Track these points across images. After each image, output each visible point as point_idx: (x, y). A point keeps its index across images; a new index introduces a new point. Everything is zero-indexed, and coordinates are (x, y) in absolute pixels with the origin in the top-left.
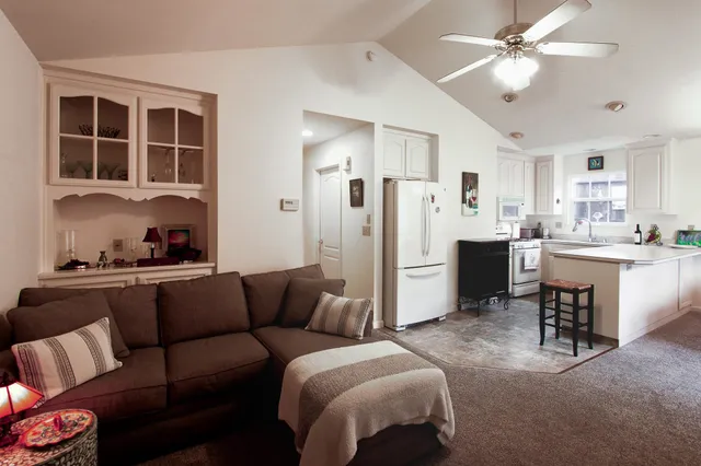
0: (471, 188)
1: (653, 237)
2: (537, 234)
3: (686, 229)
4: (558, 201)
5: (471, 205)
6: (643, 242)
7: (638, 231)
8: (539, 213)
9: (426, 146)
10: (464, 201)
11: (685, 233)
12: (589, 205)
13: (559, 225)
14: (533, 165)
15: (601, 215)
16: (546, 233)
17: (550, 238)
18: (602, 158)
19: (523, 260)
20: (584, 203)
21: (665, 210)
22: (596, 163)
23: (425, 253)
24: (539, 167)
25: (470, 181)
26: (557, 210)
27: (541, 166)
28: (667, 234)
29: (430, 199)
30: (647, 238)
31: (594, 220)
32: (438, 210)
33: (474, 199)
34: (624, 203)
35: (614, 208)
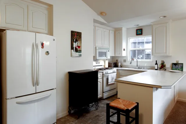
0: (76, 41)
1: (163, 67)
2: (116, 65)
3: (175, 62)
4: (124, 50)
5: (76, 51)
6: (159, 69)
7: (156, 64)
8: (117, 55)
9: (46, 12)
10: (72, 48)
11: (175, 64)
12: (137, 52)
13: (125, 61)
14: (113, 32)
15: (141, 56)
16: (119, 65)
17: (121, 67)
18: (142, 29)
19: (108, 79)
20: (135, 51)
21: (168, 54)
22: (139, 32)
23: (36, 83)
24: (116, 34)
25: (76, 36)
26: (124, 54)
27: (117, 33)
28: (168, 65)
29: (40, 46)
30: (160, 67)
31: (139, 58)
32: (47, 53)
33: (79, 47)
34: (150, 51)
35: (146, 53)
